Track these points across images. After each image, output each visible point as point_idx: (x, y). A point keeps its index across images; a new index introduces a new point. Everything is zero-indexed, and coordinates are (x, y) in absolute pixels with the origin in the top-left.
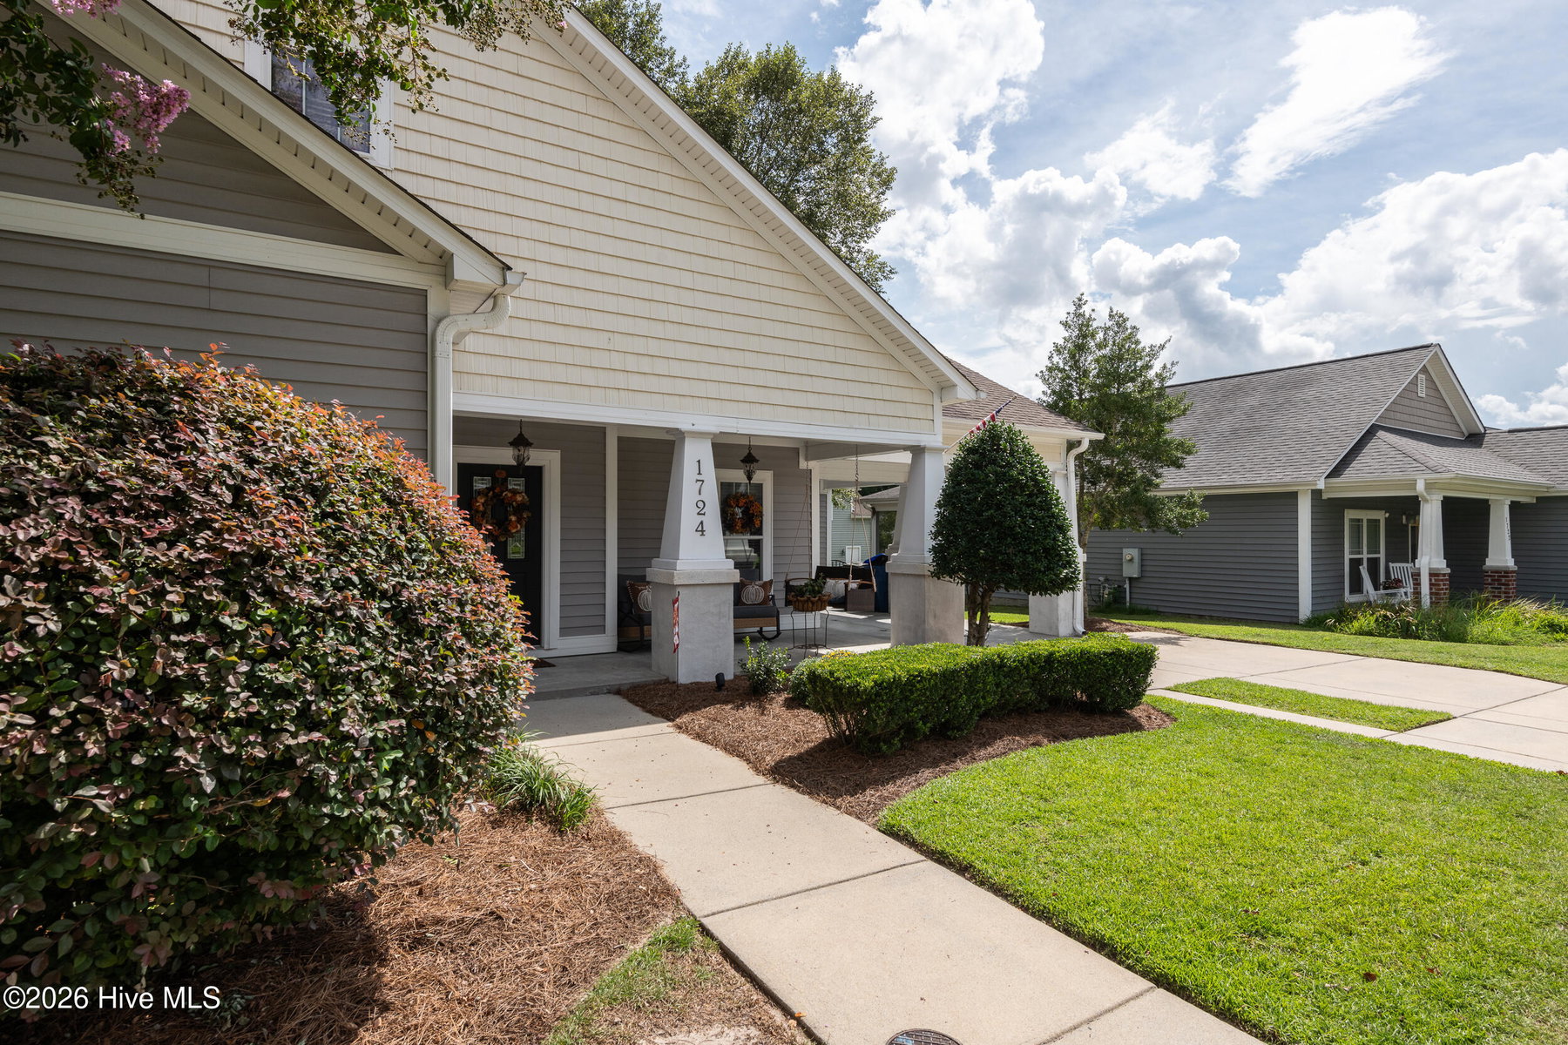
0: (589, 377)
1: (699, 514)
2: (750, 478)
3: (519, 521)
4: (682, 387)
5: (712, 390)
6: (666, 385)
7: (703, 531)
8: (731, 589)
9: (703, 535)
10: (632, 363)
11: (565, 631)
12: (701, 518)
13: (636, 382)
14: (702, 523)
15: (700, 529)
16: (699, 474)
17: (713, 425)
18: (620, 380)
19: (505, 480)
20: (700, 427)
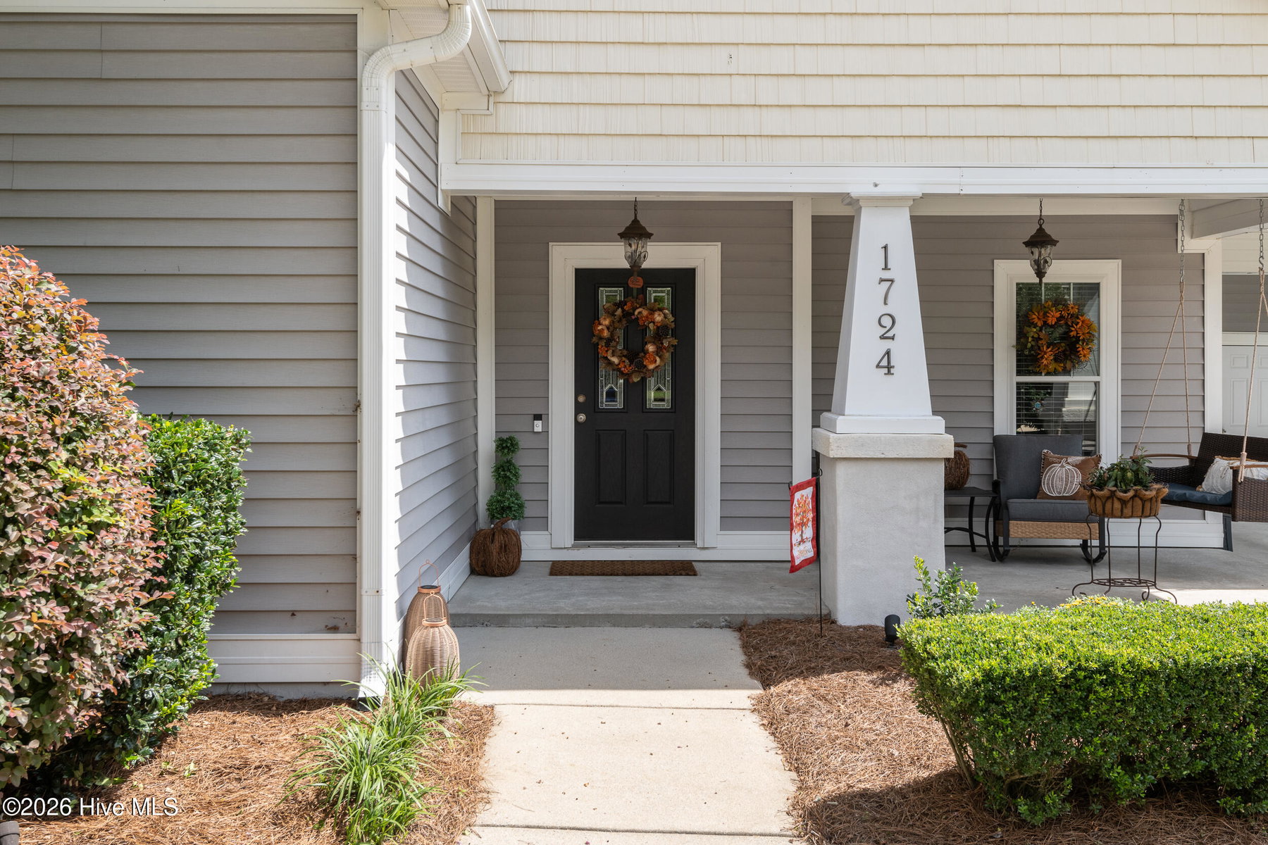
0: (697, 122)
1: (883, 337)
2: (1040, 273)
3: (659, 352)
4: (856, 122)
5: (913, 122)
6: (828, 122)
7: (889, 367)
8: (940, 470)
9: (889, 373)
10: (767, 91)
11: (728, 522)
12: (887, 344)
13: (774, 122)
14: (888, 353)
15: (884, 363)
16: (886, 268)
17: (910, 183)
18: (748, 121)
19: (643, 291)
20: (886, 189)
